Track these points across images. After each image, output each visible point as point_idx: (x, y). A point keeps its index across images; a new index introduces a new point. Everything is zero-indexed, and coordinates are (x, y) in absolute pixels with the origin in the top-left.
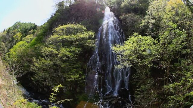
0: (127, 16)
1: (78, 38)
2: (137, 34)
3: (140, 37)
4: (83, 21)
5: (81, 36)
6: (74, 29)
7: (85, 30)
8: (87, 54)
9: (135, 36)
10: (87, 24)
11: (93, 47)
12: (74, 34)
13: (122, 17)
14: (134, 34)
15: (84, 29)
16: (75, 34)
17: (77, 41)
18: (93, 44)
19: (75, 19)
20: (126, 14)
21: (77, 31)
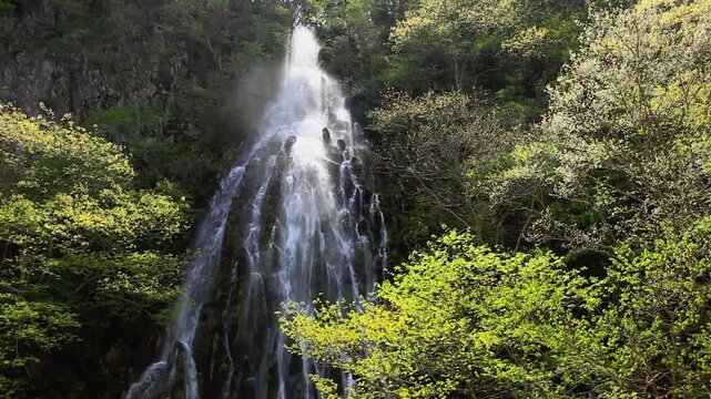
0: (417, 109)
1: (58, 229)
2: (467, 237)
3: (484, 259)
4: (120, 104)
5: (86, 220)
6: (34, 156)
7: (120, 178)
8: (113, 354)
9: (451, 253)
10: (143, 134)
11: (163, 305)
12: (31, 194)
13: (384, 117)
14: (445, 239)
15: (117, 167)
16: (37, 196)
17: (53, 248)
18: (164, 282)
19: (55, 77)
20: (417, 93)
21: (56, 175)
